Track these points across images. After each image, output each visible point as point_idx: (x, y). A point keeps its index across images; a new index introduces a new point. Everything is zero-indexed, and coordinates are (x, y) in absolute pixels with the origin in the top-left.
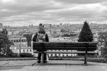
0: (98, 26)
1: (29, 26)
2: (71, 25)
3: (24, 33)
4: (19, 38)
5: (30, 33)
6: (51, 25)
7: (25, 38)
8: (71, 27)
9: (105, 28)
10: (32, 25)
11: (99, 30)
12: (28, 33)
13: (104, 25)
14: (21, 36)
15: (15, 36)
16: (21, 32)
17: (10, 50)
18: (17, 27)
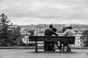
0: (78, 26)
1: (30, 25)
2: (59, 25)
3: (28, 30)
4: (26, 33)
5: (32, 30)
6: (45, 24)
7: (30, 33)
8: (59, 26)
9: (83, 27)
10: (33, 24)
11: (79, 28)
12: (31, 30)
13: (82, 25)
14: (26, 32)
15: (22, 32)
16: (26, 29)
17: (22, 41)
18: (23, 26)
